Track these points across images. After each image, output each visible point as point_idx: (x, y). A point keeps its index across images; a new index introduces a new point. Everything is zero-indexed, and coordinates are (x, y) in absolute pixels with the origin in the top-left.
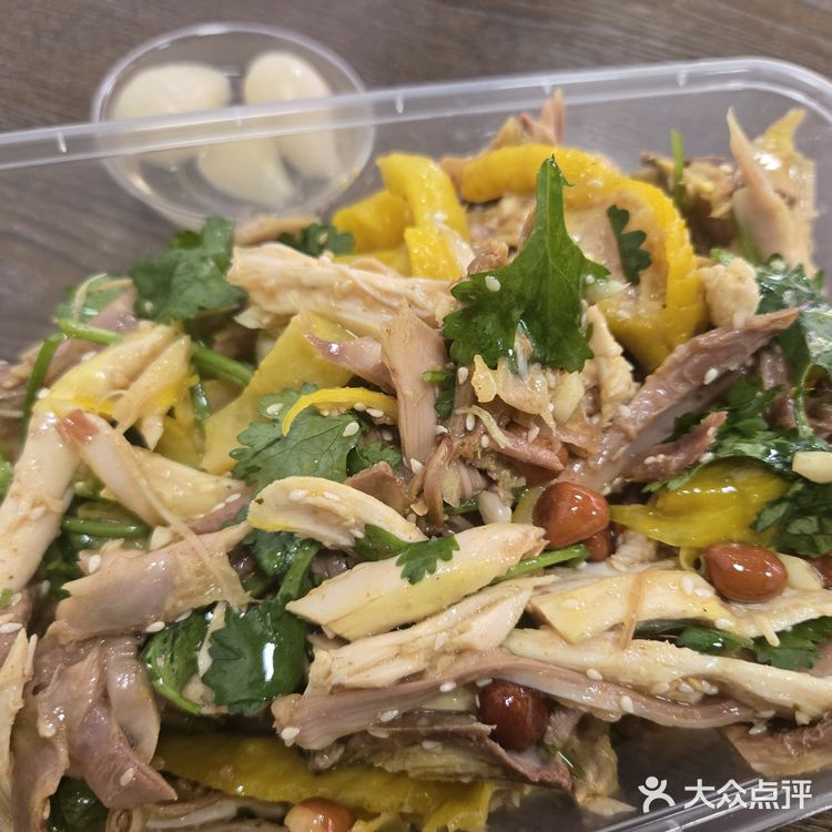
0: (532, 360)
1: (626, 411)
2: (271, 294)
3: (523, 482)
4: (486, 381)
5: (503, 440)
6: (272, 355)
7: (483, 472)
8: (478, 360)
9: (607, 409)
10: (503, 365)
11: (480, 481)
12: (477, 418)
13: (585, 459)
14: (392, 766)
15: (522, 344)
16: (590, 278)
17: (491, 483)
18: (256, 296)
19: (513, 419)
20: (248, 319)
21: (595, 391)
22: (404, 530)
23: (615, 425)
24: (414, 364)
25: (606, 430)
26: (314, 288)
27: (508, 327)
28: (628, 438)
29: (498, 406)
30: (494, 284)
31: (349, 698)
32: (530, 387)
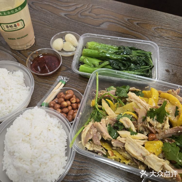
0: (156, 120)
1: (166, 131)
2: (131, 98)
3: (149, 132)
4: (149, 119)
5: (149, 126)
6: (128, 104)
7: (145, 129)
8: (149, 117)
9: (164, 129)
10: (152, 119)
12: (147, 123)
13: (159, 134)
15: (155, 117)
16: (167, 114)
17: (146, 131)
18: (129, 98)
19: (151, 125)
20: (127, 99)
21: (163, 126)
23: (164, 132)
24: (142, 114)
25: (163, 132)
26: (136, 100)
27: (154, 115)
28: (165, 134)
29: (149, 123)
30: (154, 110)
32: (155, 123)
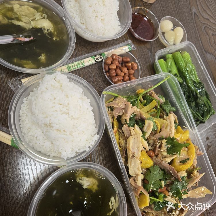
0: (167, 147)
1: (164, 162)
2: (169, 119)
3: (153, 150)
4: (164, 141)
5: (158, 145)
6: (161, 120)
7: (153, 145)
8: (166, 141)
9: (164, 159)
10: (166, 144)
11: (152, 145)
12: (160, 142)
13: (157, 158)
14: (120, 138)
15: (169, 146)
16: (178, 153)
17: (152, 147)
18: (168, 117)
19: (160, 147)
20: (165, 117)
21: (166, 157)
22: (147, 136)
23: (162, 161)
24: (164, 134)
25: (161, 160)
26: (170, 123)
27: (170, 144)
28: (160, 163)
29: (162, 143)
30: (175, 141)
31: (129, 132)
32: (164, 148)
